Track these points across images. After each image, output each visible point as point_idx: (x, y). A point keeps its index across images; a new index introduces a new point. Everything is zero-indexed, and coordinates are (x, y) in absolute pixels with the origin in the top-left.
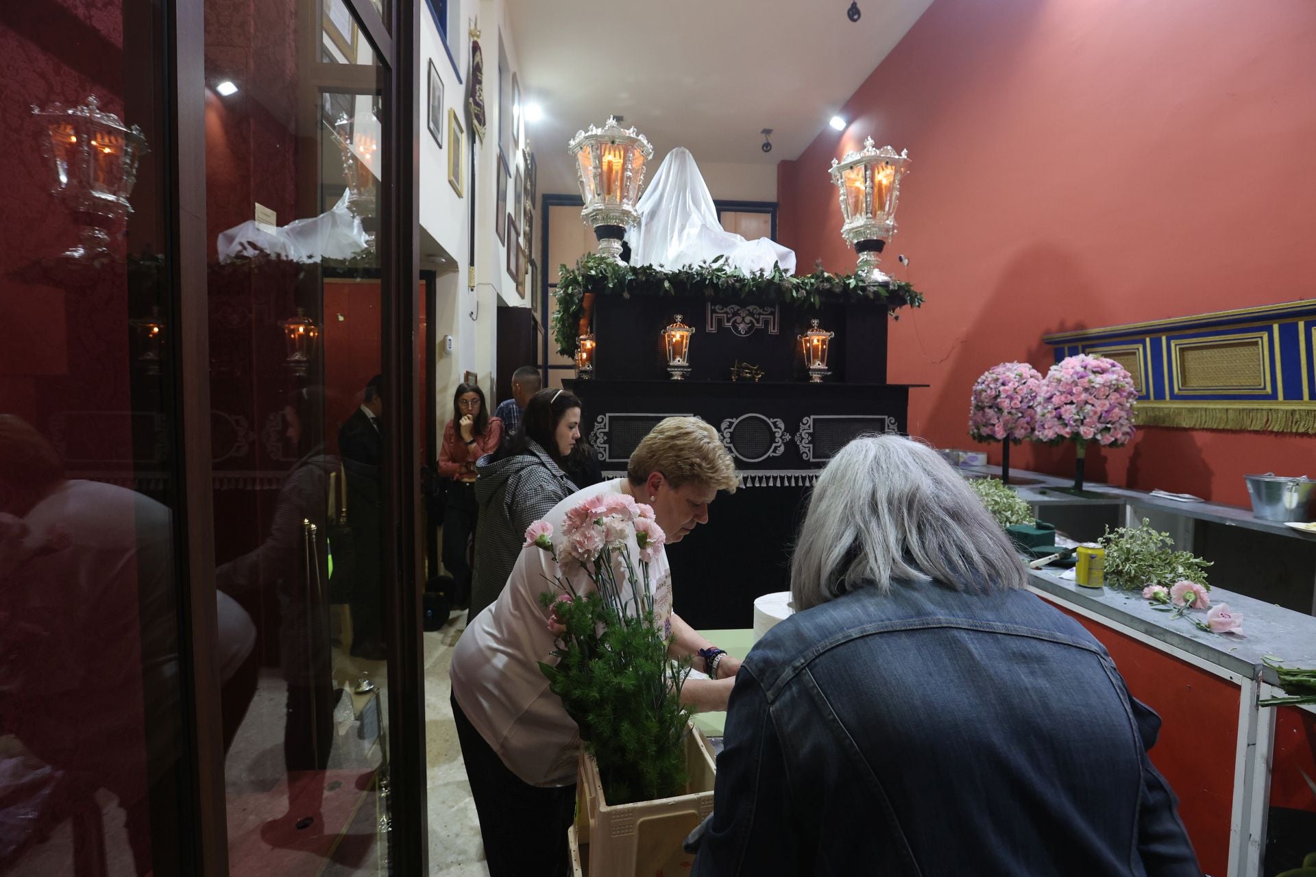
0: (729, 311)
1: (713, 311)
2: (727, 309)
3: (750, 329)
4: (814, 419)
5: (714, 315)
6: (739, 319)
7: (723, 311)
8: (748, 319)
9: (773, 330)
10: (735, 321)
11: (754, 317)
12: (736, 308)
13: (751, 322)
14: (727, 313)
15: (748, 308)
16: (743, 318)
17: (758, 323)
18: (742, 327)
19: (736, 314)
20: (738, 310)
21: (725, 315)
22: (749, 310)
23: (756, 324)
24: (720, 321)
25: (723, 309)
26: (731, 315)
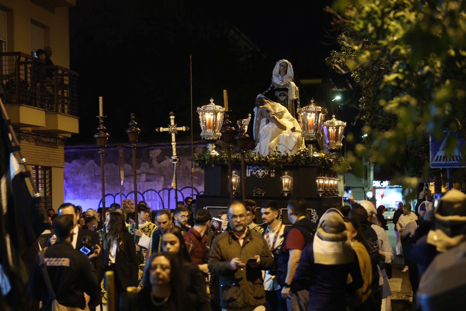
0: (255, 169)
1: (249, 169)
2: (254, 168)
3: (263, 175)
4: (282, 210)
5: (249, 170)
6: (259, 171)
7: (253, 168)
8: (262, 171)
9: (273, 175)
10: (257, 172)
11: (264, 170)
12: (258, 167)
13: (264, 172)
14: (254, 169)
15: (262, 167)
16: (261, 171)
17: (266, 172)
18: (260, 174)
19: (258, 169)
20: (259, 168)
21: (253, 170)
22: (263, 168)
23: (265, 173)
24: (251, 172)
25: (252, 168)
26: (256, 170)
